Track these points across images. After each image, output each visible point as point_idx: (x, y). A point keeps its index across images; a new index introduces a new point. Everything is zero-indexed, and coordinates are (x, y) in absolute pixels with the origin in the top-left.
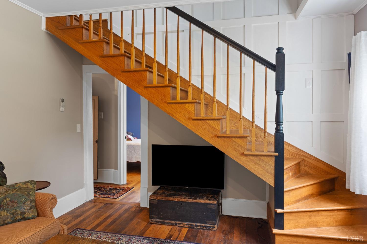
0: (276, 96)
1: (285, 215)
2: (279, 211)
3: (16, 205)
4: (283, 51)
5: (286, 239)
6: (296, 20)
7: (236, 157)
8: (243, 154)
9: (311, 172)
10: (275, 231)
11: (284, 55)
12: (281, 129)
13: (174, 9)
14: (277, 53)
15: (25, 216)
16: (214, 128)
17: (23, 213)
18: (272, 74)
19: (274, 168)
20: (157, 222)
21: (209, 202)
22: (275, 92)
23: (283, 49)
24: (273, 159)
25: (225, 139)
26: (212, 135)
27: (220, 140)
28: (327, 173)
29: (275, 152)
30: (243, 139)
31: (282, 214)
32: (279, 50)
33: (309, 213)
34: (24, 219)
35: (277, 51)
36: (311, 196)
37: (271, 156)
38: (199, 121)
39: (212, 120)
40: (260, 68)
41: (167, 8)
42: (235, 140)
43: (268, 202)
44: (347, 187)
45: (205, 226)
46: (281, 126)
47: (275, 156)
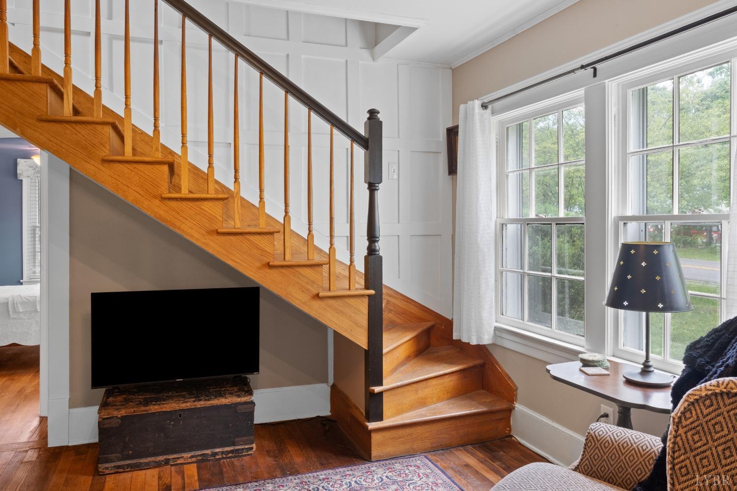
0: (368, 191)
1: (385, 397)
2: (377, 389)
4: (379, 115)
5: (387, 434)
6: (374, 60)
7: (304, 303)
8: (317, 296)
9: (398, 321)
10: (372, 425)
11: (380, 123)
12: (377, 248)
14: (369, 119)
16: (258, 248)
18: (360, 152)
19: (366, 317)
20: (119, 467)
21: (239, 400)
22: (366, 186)
23: (378, 113)
24: (366, 300)
25: (283, 270)
26: (258, 265)
27: (274, 274)
28: (421, 320)
29: (367, 287)
30: (315, 268)
31: (381, 394)
32: (373, 113)
33: (415, 385)
35: (368, 115)
36: (408, 359)
37: (363, 296)
38: (232, 238)
39: (258, 234)
40: (342, 141)
42: (300, 270)
43: (333, 384)
44: (454, 338)
45: (232, 452)
46: (376, 244)
47: (369, 296)
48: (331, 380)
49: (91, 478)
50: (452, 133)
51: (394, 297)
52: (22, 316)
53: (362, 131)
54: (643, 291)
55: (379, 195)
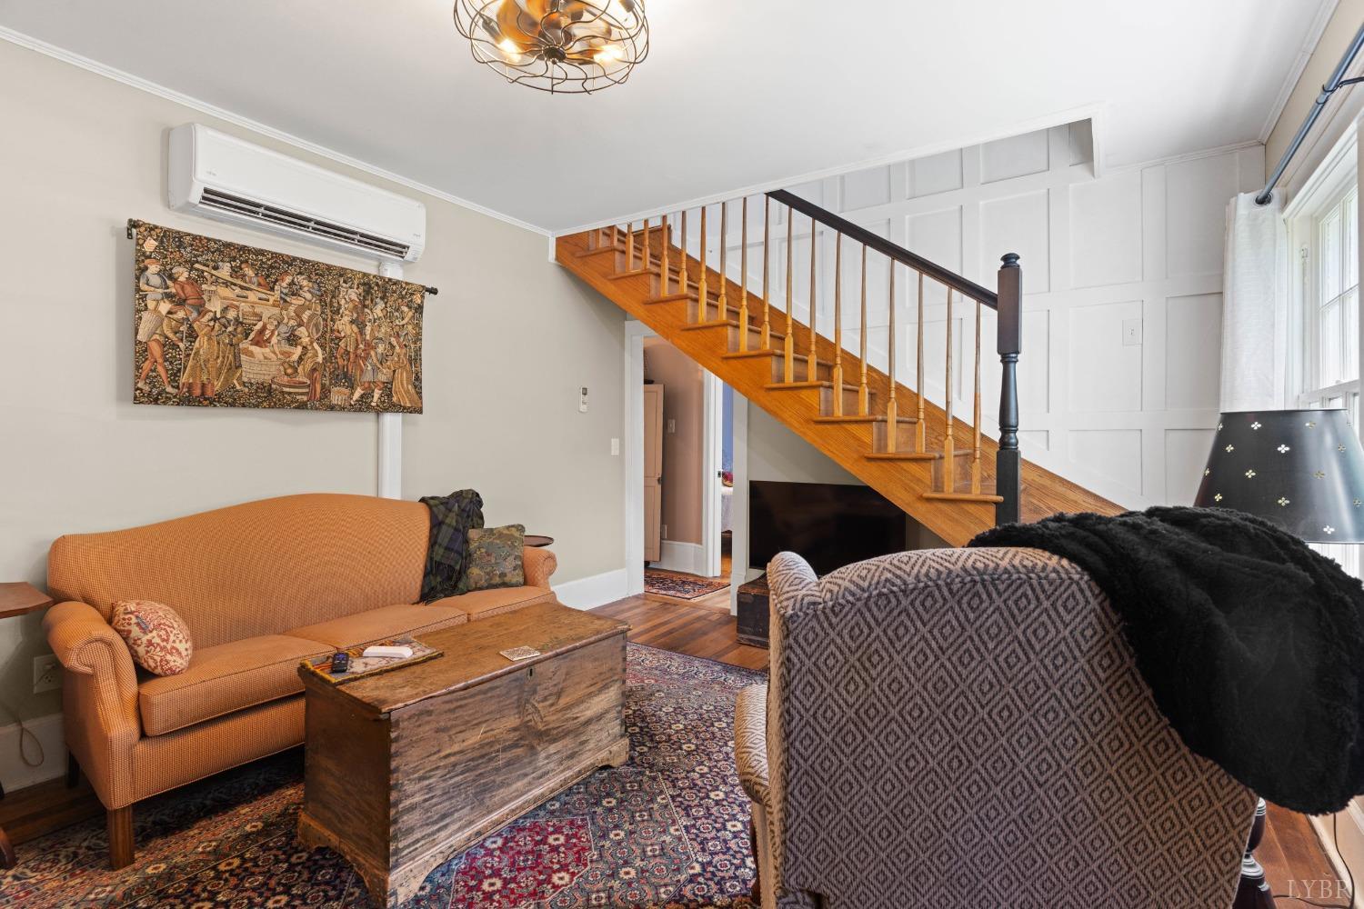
0: (1001, 365)
3: (493, 561)
4: (1018, 262)
6: (1093, 175)
7: (908, 504)
8: (920, 496)
11: (1017, 270)
12: (1013, 441)
13: (781, 196)
14: (1003, 267)
15: (507, 579)
16: (858, 439)
17: (503, 575)
18: (990, 316)
20: (750, 640)
22: (999, 358)
23: (1018, 258)
24: (993, 509)
25: (884, 464)
26: (856, 456)
27: (873, 467)
29: (998, 495)
30: (924, 464)
32: (1009, 261)
34: (505, 585)
35: (1002, 263)
37: (986, 502)
38: (828, 426)
39: (856, 422)
40: (965, 305)
41: (769, 194)
42: (904, 465)
46: (1012, 435)
47: (996, 503)
49: (730, 642)
53: (993, 287)
55: (1021, 369)
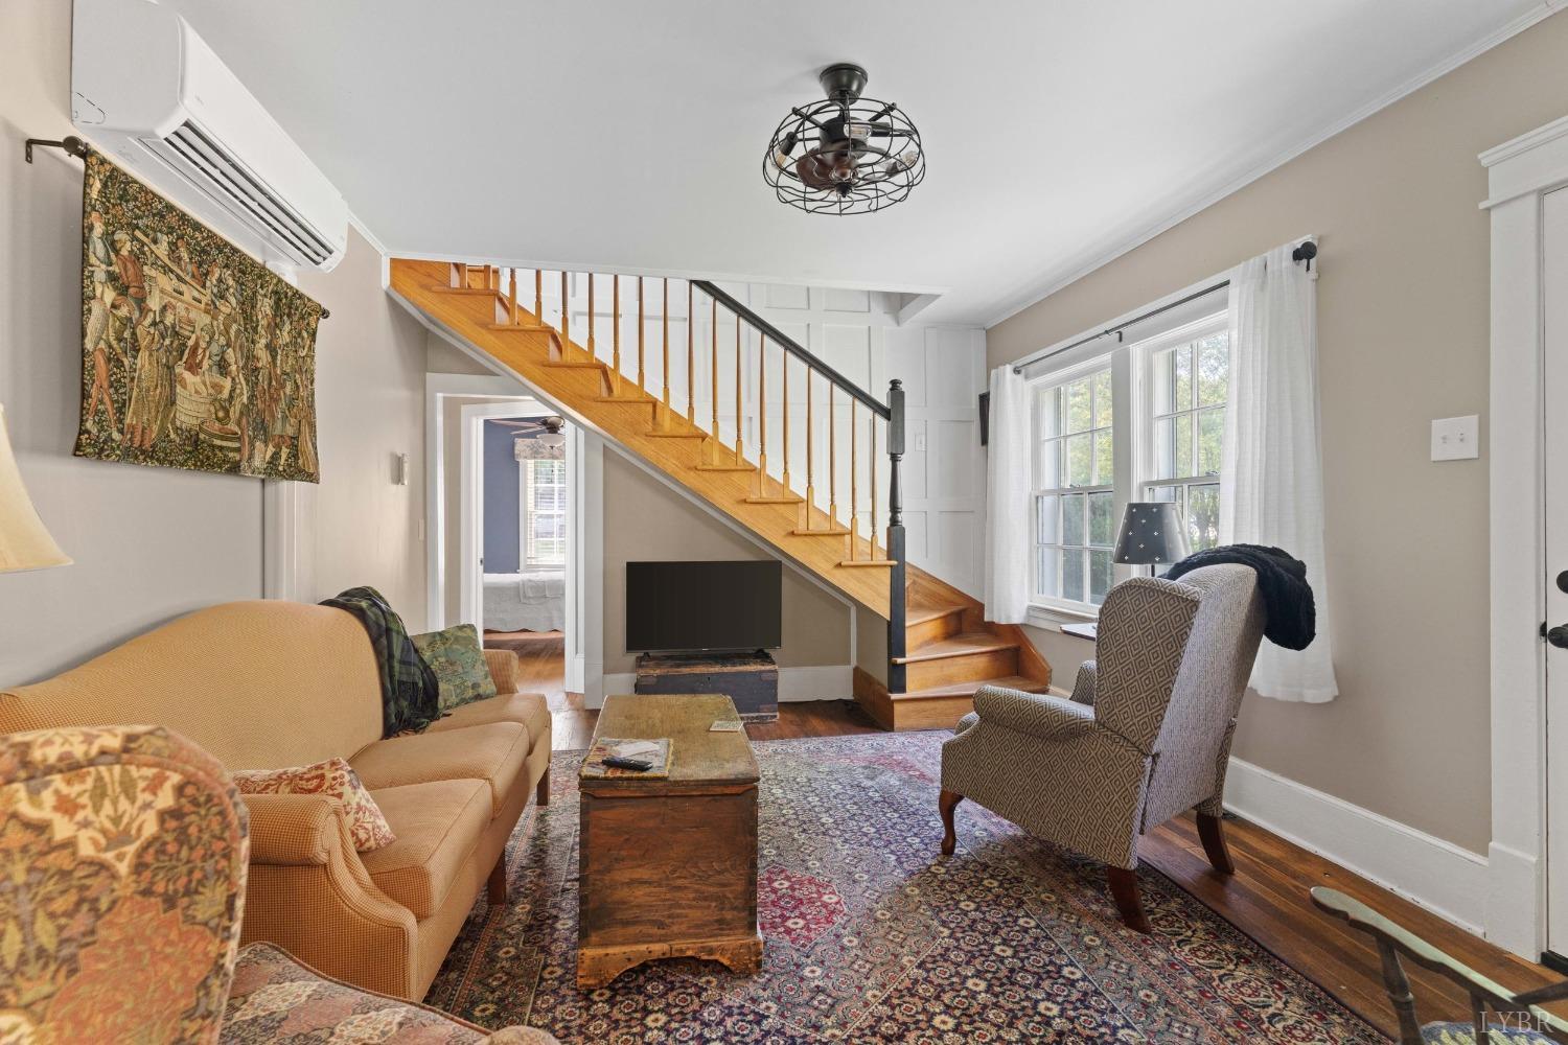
0: (890, 463)
1: (908, 667)
2: (900, 660)
3: (460, 670)
4: (902, 387)
5: (911, 706)
6: (897, 324)
7: (827, 572)
8: (839, 565)
9: (926, 603)
10: (894, 696)
11: (902, 394)
12: (900, 519)
13: (706, 286)
14: (891, 389)
15: (481, 691)
16: (785, 518)
17: (475, 686)
18: (882, 424)
19: (889, 588)
21: (763, 668)
22: (889, 457)
23: (901, 383)
24: (888, 570)
25: (806, 539)
26: (783, 533)
27: (798, 542)
28: (952, 603)
29: (889, 559)
30: (839, 538)
31: (904, 665)
32: (895, 384)
33: (939, 662)
34: (478, 697)
35: (890, 386)
36: (934, 639)
37: (885, 566)
38: (758, 507)
39: (784, 503)
40: (864, 412)
41: (692, 282)
42: (823, 540)
43: (856, 667)
44: (986, 619)
45: (757, 718)
46: (899, 515)
47: (891, 566)
48: (854, 663)
50: (984, 400)
51: (921, 578)
52: (532, 601)
53: (884, 401)
54: (1142, 546)
55: (901, 466)
